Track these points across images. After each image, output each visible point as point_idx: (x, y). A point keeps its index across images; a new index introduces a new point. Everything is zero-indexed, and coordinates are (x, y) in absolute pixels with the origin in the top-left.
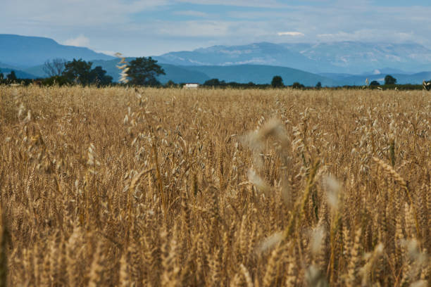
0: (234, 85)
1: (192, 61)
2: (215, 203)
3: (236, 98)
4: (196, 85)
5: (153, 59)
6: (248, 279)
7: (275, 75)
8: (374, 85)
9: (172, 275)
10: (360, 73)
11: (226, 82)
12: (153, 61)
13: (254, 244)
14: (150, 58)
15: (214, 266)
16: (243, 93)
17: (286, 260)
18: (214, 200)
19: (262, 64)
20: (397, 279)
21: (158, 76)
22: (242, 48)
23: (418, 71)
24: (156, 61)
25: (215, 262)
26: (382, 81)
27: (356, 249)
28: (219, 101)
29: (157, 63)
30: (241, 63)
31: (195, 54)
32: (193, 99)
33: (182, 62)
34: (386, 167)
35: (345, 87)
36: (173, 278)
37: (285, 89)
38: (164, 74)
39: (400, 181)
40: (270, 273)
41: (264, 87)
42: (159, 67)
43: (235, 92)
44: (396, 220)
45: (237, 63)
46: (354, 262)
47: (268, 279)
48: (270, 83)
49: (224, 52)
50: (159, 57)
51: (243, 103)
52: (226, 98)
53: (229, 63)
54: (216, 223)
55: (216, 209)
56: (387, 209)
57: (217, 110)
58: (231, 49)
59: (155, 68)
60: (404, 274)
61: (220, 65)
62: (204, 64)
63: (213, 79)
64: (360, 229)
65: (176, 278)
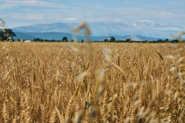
0: (46, 41)
1: (28, 30)
2: (43, 83)
3: (47, 46)
4: (30, 41)
5: (11, 29)
6: (59, 113)
7: (64, 37)
8: (106, 41)
9: (27, 110)
10: (100, 36)
11: (43, 40)
12: (11, 30)
13: (60, 99)
14: (10, 29)
15: (43, 109)
16: (50, 44)
17: (75, 105)
18: (42, 82)
19: (58, 32)
20: (121, 114)
21: (13, 37)
22: (49, 25)
23: (124, 35)
24: (12, 31)
25: (44, 107)
26: (109, 39)
27: (105, 100)
28: (40, 47)
29: (13, 31)
30: (49, 31)
31: (29, 27)
32: (28, 46)
33: (23, 31)
34: (117, 67)
35: (94, 41)
36: (27, 111)
37: (69, 42)
38: (16, 36)
39: (123, 73)
40: (68, 109)
41: (59, 41)
42: (13, 33)
43: (47, 43)
44: (120, 90)
45: (47, 31)
46: (104, 106)
47: (68, 112)
48: (62, 40)
49: (42, 26)
50: (13, 29)
51: (50, 48)
52: (43, 46)
53: (44, 32)
54: (43, 92)
55: (43, 86)
56: (116, 86)
57: (39, 50)
58: (45, 25)
59: (12, 33)
60: (124, 112)
61: (40, 32)
62: (33, 32)
63: (37, 38)
64: (107, 92)
65: (28, 111)
